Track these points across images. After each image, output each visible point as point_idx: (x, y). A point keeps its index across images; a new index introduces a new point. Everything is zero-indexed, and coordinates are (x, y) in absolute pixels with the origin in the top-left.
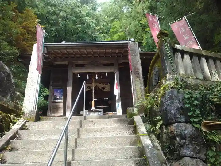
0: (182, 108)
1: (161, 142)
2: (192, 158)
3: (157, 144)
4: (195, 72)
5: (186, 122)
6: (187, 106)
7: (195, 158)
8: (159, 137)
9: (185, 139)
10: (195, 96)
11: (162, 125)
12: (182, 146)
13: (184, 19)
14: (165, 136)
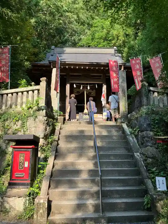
0: (149, 124)
1: (137, 139)
2: (151, 146)
3: (135, 140)
4: (159, 103)
5: (151, 131)
6: (152, 123)
7: (152, 147)
8: (136, 136)
9: (149, 138)
10: (156, 118)
11: (139, 131)
12: (147, 141)
13: (159, 56)
14: (139, 136)
